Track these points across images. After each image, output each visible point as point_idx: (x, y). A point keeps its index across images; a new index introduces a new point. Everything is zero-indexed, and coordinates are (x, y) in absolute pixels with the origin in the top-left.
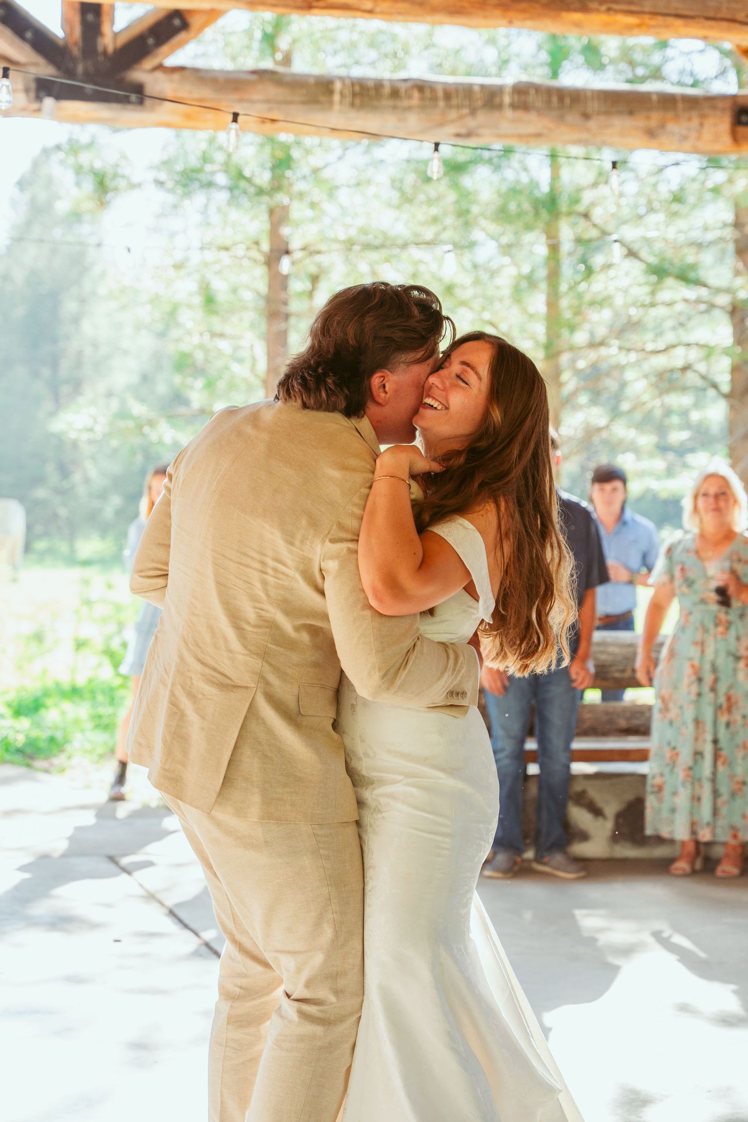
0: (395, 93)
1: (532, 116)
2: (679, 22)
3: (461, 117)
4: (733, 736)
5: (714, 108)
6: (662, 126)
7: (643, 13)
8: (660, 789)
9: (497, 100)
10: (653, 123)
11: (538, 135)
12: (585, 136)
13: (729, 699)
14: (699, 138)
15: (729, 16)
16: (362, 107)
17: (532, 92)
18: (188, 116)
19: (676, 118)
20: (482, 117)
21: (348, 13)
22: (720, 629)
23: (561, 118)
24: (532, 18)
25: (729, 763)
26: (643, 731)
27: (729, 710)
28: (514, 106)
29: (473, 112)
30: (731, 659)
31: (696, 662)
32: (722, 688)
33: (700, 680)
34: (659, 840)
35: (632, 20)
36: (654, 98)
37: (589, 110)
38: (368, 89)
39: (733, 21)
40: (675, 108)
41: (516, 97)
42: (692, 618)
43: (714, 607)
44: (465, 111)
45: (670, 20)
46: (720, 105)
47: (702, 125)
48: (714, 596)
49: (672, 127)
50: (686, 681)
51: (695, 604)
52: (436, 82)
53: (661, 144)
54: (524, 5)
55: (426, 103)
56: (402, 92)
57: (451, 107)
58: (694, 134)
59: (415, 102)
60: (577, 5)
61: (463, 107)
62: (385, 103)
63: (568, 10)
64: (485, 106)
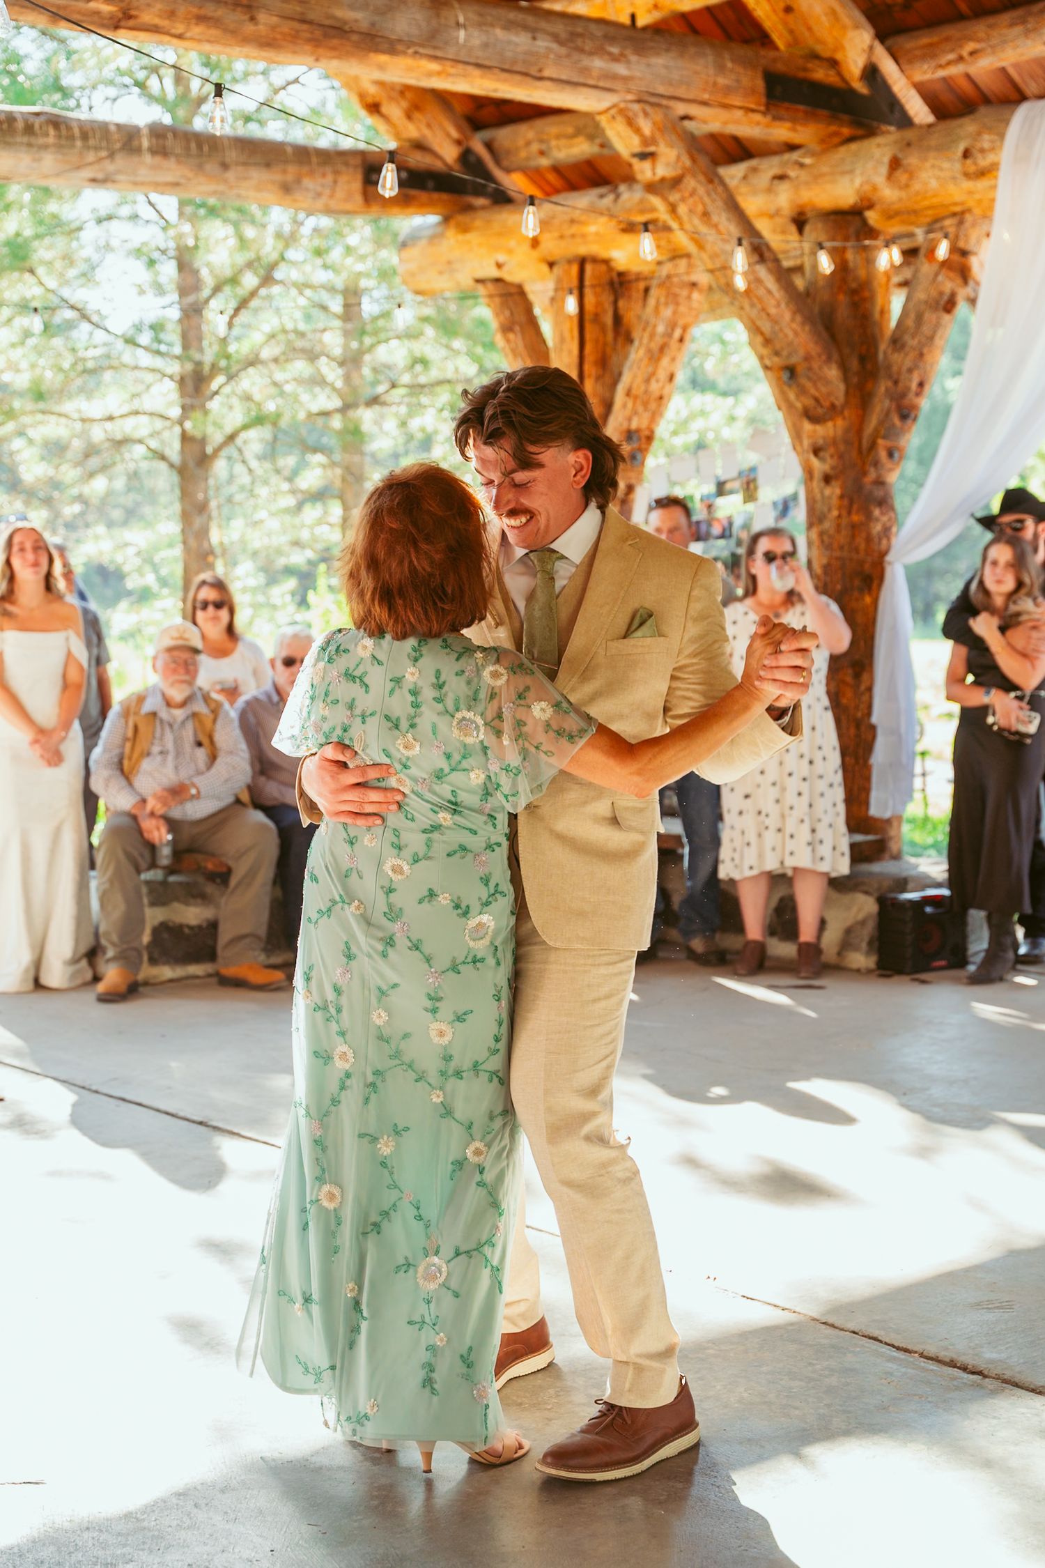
0: (29, 129)
1: (171, 163)
3: (100, 160)
5: (346, 164)
6: (298, 181)
9: (135, 143)
10: (290, 177)
11: (177, 184)
12: (221, 188)
14: (332, 196)
17: (170, 135)
19: (311, 173)
20: (121, 161)
23: (200, 167)
28: (153, 151)
29: (111, 155)
36: (289, 150)
37: (228, 160)
40: (309, 162)
41: (154, 141)
46: (353, 161)
47: (335, 182)
49: (307, 182)
52: (71, 119)
53: (295, 201)
54: (335, 42)
55: (63, 142)
56: (37, 126)
57: (88, 148)
58: (327, 192)
59: (51, 140)
60: (386, 46)
61: (101, 148)
62: (19, 139)
63: (378, 50)
64: (123, 148)
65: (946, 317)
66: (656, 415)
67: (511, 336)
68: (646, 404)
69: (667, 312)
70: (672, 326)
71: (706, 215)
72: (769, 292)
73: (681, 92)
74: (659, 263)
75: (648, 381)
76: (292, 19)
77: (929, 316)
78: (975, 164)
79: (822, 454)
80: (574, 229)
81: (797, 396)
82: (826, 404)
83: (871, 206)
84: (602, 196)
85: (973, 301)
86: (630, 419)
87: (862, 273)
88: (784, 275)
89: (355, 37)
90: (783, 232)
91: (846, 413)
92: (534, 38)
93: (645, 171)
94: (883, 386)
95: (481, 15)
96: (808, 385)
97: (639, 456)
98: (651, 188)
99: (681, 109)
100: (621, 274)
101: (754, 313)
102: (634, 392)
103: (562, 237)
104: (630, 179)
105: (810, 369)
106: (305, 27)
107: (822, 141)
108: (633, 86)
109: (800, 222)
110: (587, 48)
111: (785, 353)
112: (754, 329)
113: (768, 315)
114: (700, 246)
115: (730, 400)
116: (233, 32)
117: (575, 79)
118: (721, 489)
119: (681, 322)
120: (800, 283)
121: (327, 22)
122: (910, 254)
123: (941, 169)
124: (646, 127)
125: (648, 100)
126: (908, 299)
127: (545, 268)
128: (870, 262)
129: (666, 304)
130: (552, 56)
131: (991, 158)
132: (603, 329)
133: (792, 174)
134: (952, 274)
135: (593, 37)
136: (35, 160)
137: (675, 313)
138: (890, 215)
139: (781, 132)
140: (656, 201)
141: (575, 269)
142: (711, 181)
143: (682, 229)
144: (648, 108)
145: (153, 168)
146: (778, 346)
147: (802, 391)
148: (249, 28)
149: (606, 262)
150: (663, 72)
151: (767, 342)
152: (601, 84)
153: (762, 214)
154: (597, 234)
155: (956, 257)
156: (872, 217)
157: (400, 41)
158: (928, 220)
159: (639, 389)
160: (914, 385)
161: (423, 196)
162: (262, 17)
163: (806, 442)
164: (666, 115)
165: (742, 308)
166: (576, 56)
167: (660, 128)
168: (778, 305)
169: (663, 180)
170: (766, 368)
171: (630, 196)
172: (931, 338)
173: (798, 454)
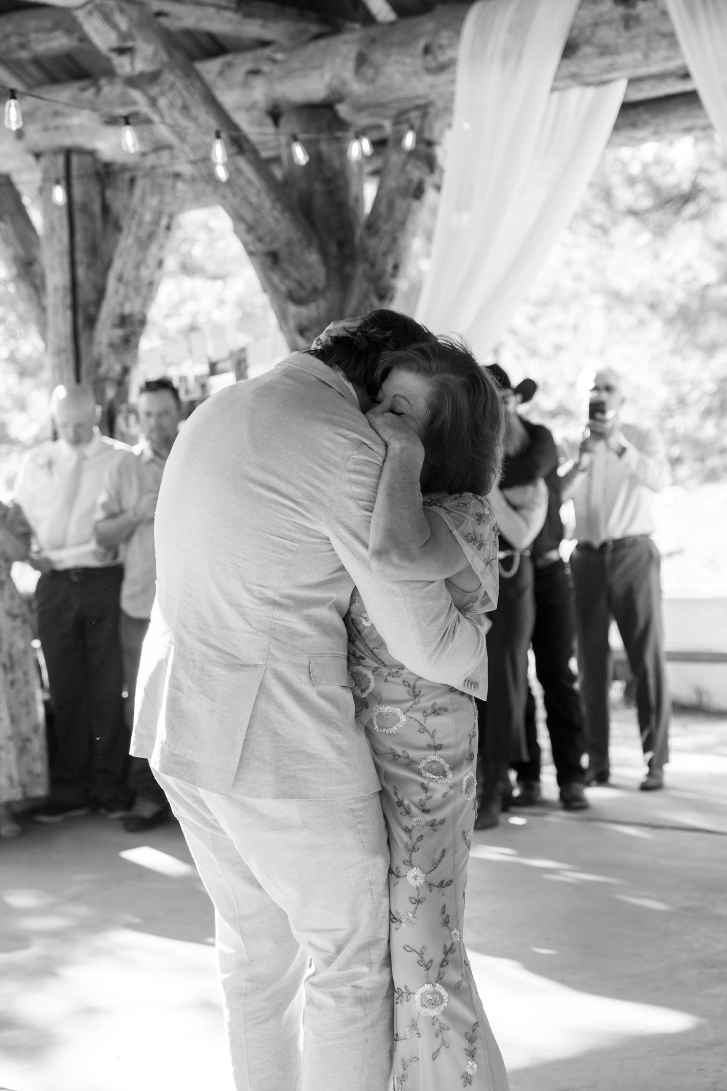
65: (415, 204)
66: (148, 299)
68: (137, 290)
69: (153, 201)
70: (159, 215)
71: (185, 108)
72: (249, 182)
74: (144, 154)
75: (137, 267)
77: (401, 204)
78: (435, 58)
79: (308, 334)
80: (59, 121)
81: (281, 279)
82: (309, 286)
83: (341, 99)
84: (83, 90)
85: (438, 188)
86: (122, 305)
87: (336, 163)
88: (263, 166)
90: (260, 124)
91: (328, 295)
93: (124, 65)
94: (361, 269)
96: (292, 270)
97: (133, 339)
98: (132, 82)
99: (155, 5)
100: (107, 165)
101: (236, 202)
102: (125, 277)
103: (46, 129)
104: (110, 73)
105: (292, 254)
107: (292, 38)
109: (275, 114)
111: (267, 239)
112: (237, 217)
113: (250, 204)
114: (182, 138)
115: (219, 284)
118: (214, 370)
119: (167, 210)
120: (278, 173)
122: (379, 145)
123: (404, 64)
124: (123, 24)
126: (380, 188)
127: (31, 159)
128: (343, 152)
129: (152, 194)
131: (448, 54)
132: (91, 217)
133: (266, 68)
134: (419, 163)
137: (161, 202)
138: (361, 108)
139: (253, 29)
140: (136, 94)
141: (61, 161)
142: (188, 76)
143: (163, 122)
144: (124, 5)
146: (260, 232)
147: (286, 275)
149: (92, 153)
151: (250, 229)
153: (239, 107)
154: (81, 126)
155: (422, 148)
156: (343, 110)
158: (392, 112)
159: (129, 274)
160: (389, 268)
163: (292, 323)
164: (141, 11)
165: (224, 197)
167: (138, 25)
168: (258, 194)
169: (142, 75)
170: (251, 254)
171: (111, 90)
172: (403, 224)
173: (285, 334)
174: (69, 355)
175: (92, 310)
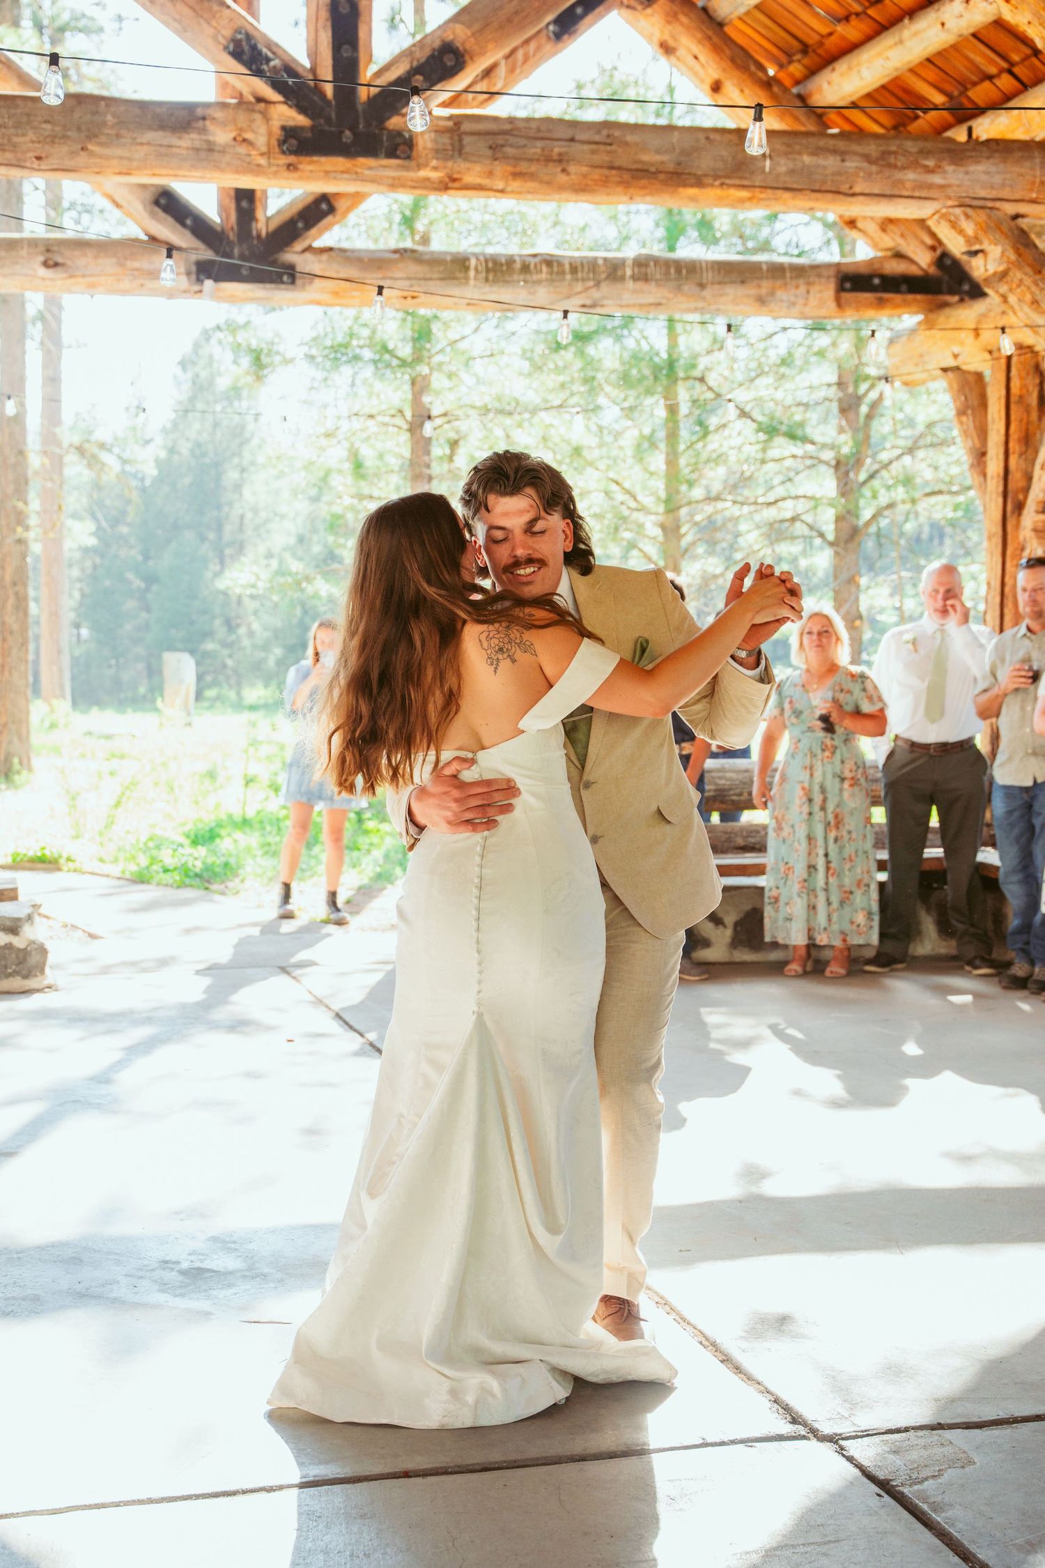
0: (525, 268)
1: (652, 287)
2: (787, 195)
3: (587, 289)
4: (841, 848)
5: (819, 276)
6: (772, 293)
7: (754, 187)
8: (777, 900)
9: (619, 273)
10: (764, 291)
11: (659, 304)
12: (701, 304)
13: (836, 816)
14: (805, 305)
15: (834, 189)
16: (495, 281)
18: (336, 294)
19: (785, 286)
20: (605, 288)
21: (482, 193)
22: (827, 753)
23: (679, 288)
24: (651, 194)
25: (839, 875)
26: (760, 848)
27: (837, 827)
28: (635, 278)
29: (598, 284)
30: (837, 780)
31: (806, 785)
32: (830, 807)
33: (810, 800)
34: (775, 945)
35: (744, 194)
36: (764, 267)
37: (704, 281)
38: (502, 265)
39: (838, 193)
40: (784, 277)
41: (636, 270)
42: (801, 745)
43: (821, 734)
44: (591, 283)
45: (779, 193)
46: (825, 273)
47: (808, 292)
48: (820, 724)
49: (780, 294)
50: (797, 802)
51: (803, 733)
52: (563, 257)
53: (771, 311)
54: (643, 182)
55: (554, 276)
56: (532, 266)
57: (577, 280)
58: (801, 301)
59: (544, 276)
60: (693, 181)
61: (588, 279)
62: (516, 277)
63: (685, 186)
64: (607, 278)
67: (964, 419)
71: (1035, 303)
73: (1006, 194)
76: (601, 167)
89: (662, 177)
92: (843, 161)
93: (979, 267)
95: (788, 145)
98: (986, 282)
99: (1011, 209)
106: (614, 172)
108: (950, 192)
110: (899, 164)
116: (549, 183)
117: (888, 192)
121: (634, 167)
124: (969, 228)
125: (969, 204)
127: (988, 356)
130: (861, 174)
135: (906, 152)
136: (530, 293)
144: (969, 210)
145: (635, 291)
148: (563, 178)
149: (1032, 351)
150: (984, 177)
152: (917, 194)
157: (706, 175)
161: (897, 298)
162: (572, 168)
164: (989, 217)
166: (887, 172)
167: (985, 228)
169: (995, 274)
174: (998, 540)
175: (1021, 497)
